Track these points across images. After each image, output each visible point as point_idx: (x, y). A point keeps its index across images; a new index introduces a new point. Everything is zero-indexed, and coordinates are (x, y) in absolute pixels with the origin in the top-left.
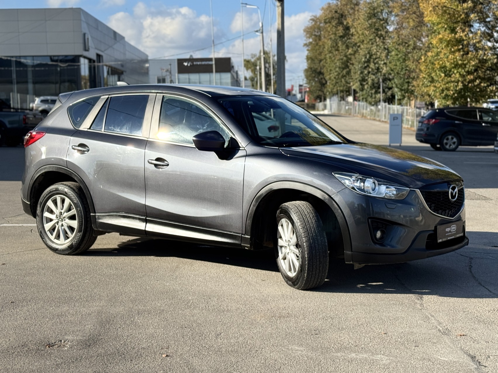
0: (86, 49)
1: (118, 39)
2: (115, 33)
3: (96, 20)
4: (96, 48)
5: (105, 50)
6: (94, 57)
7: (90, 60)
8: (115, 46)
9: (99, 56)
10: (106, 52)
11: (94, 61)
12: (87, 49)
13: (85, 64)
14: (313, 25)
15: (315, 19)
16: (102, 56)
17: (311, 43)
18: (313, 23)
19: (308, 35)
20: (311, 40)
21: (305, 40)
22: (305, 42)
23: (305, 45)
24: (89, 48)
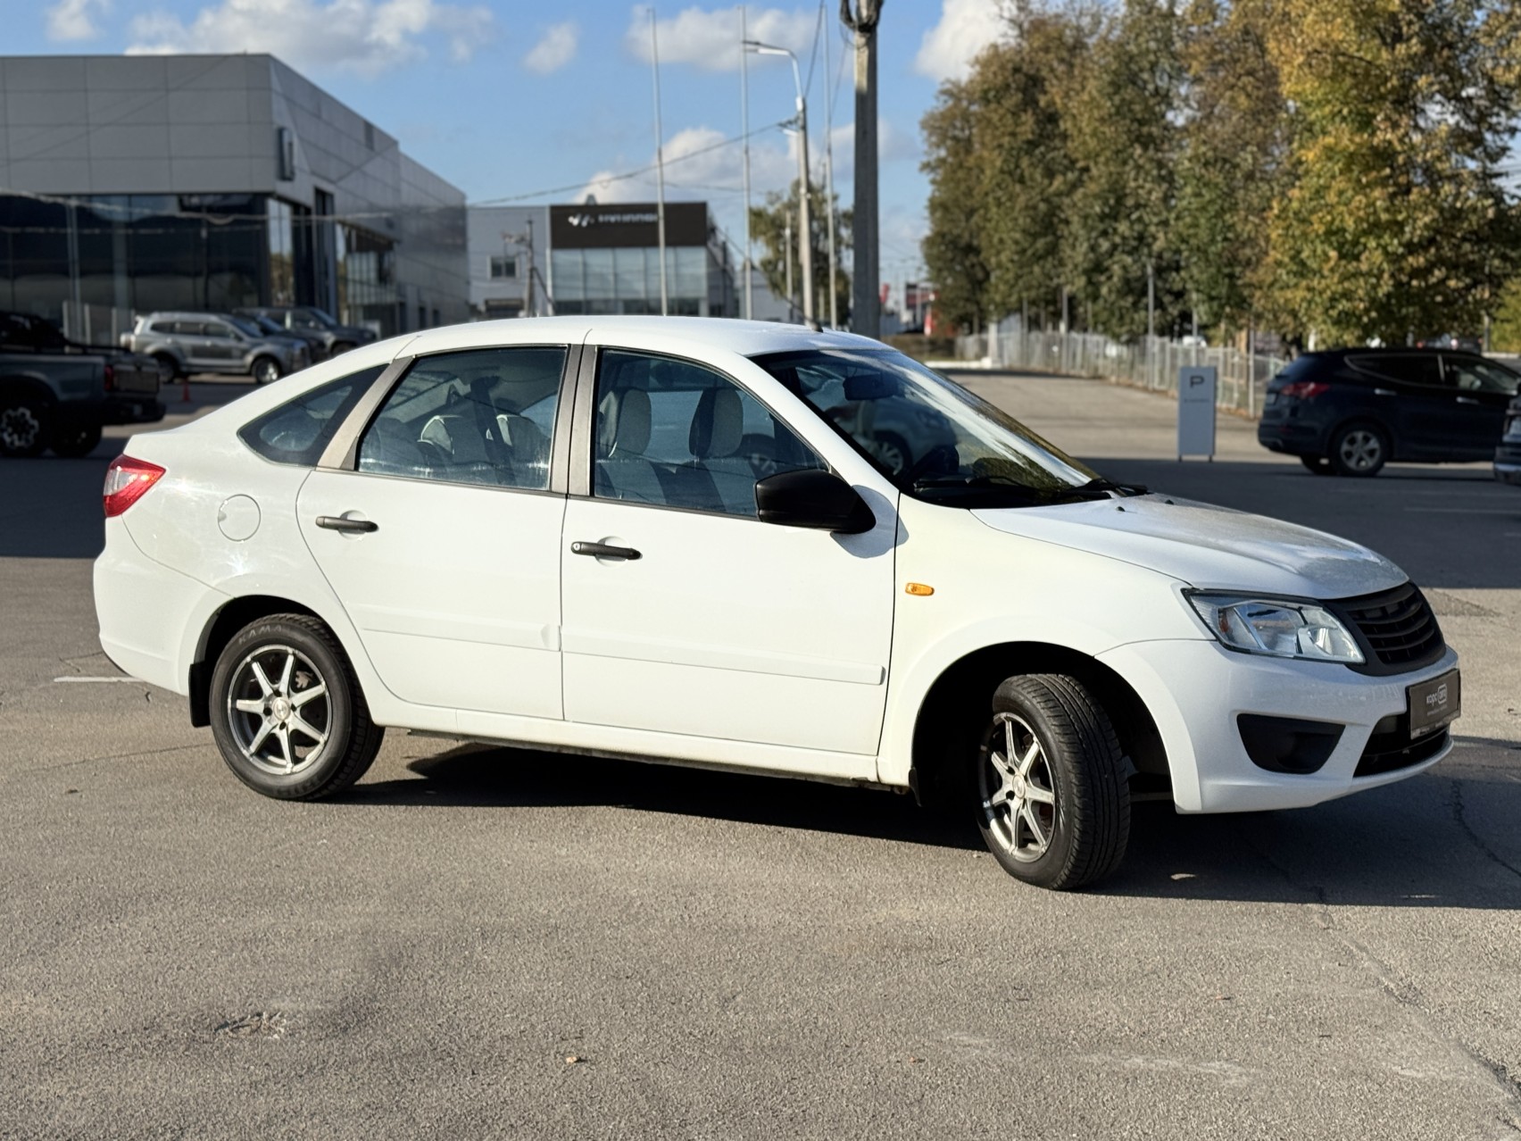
0: (285, 175)
1: (377, 146)
2: (369, 128)
3: (315, 91)
4: (313, 173)
5: (341, 178)
6: (308, 198)
7: (296, 207)
8: (369, 168)
9: (321, 195)
10: (342, 184)
11: (308, 211)
12: (288, 173)
13: (280, 218)
14: (950, 109)
15: (955, 91)
16: (331, 196)
17: (942, 161)
18: (951, 103)
19: (934, 139)
20: (943, 153)
21: (926, 153)
22: (925, 159)
23: (926, 166)
24: (293, 173)
